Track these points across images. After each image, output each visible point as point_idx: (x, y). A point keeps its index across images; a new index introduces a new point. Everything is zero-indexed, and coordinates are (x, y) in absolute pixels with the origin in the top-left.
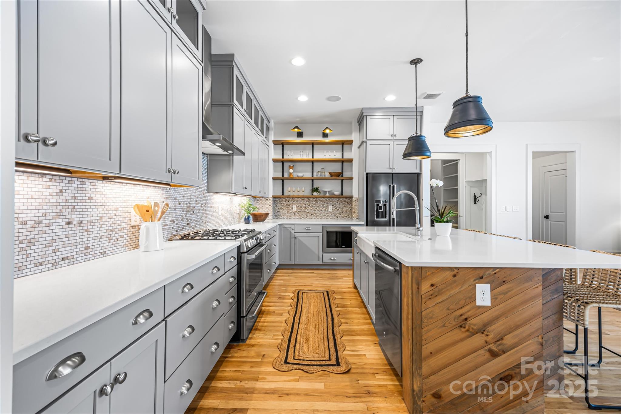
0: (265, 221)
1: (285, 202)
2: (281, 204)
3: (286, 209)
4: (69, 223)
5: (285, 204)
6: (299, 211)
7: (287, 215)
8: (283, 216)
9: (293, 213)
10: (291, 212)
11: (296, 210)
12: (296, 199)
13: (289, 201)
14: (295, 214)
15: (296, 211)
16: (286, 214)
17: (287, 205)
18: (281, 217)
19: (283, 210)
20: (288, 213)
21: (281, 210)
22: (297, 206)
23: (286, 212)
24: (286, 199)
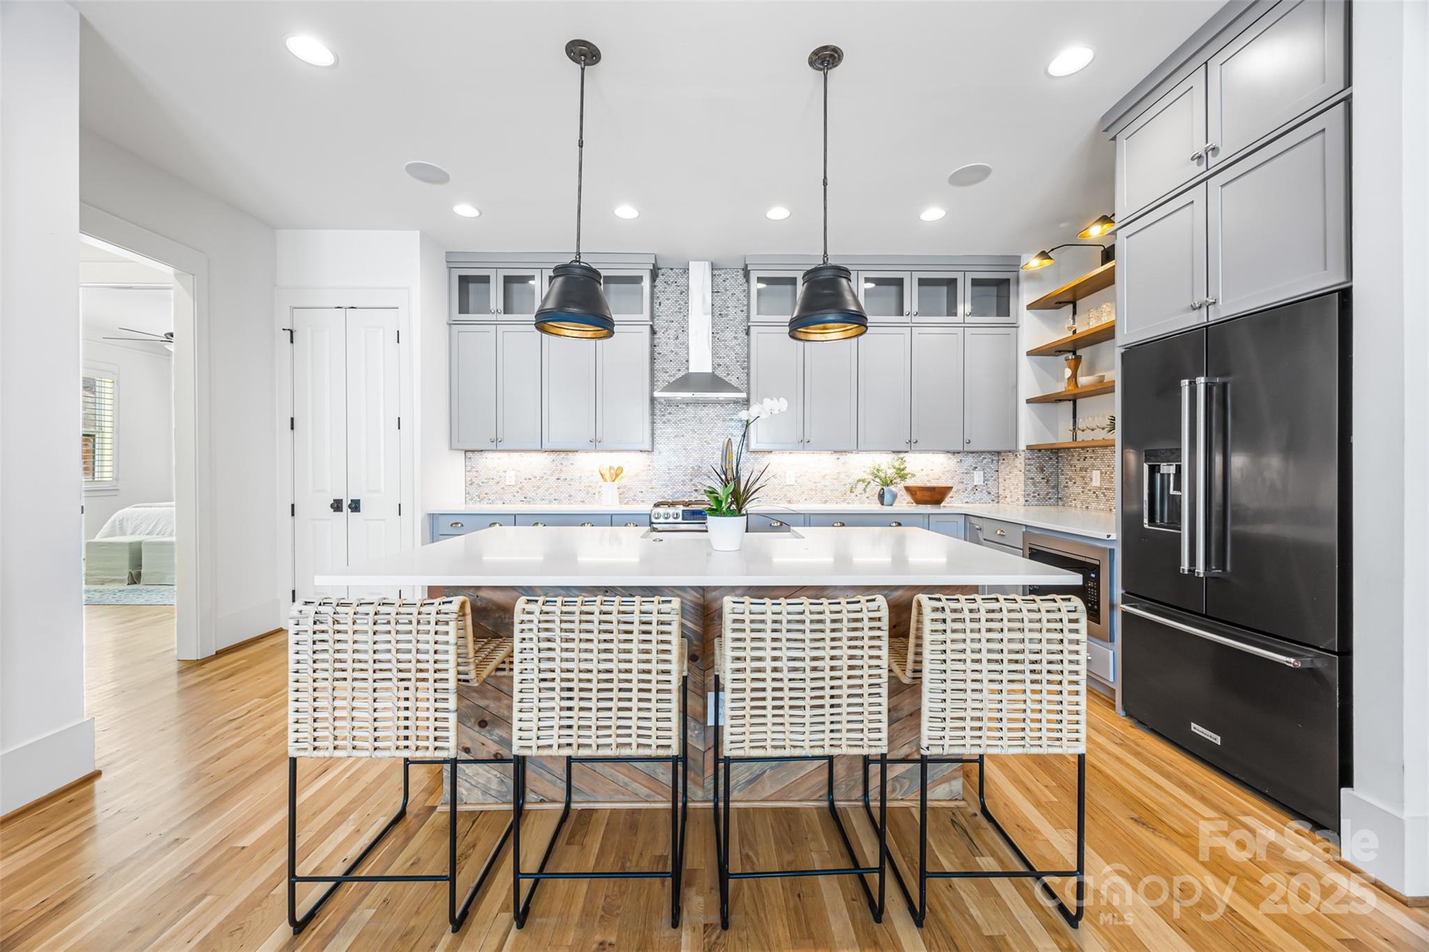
0: (942, 505)
1: (1079, 460)
2: (1071, 465)
3: (1079, 480)
4: (558, 479)
5: (1078, 467)
6: (1106, 489)
7: (1082, 497)
8: (1075, 500)
9: (1094, 493)
10: (1090, 490)
11: (1098, 484)
12: (1100, 451)
13: (1086, 458)
14: (1097, 497)
15: (1100, 488)
16: (1079, 494)
17: (1081, 470)
18: (1071, 502)
19: (1075, 483)
20: (1083, 492)
21: (1070, 484)
22: (1101, 473)
23: (1080, 490)
24: (1080, 454)
